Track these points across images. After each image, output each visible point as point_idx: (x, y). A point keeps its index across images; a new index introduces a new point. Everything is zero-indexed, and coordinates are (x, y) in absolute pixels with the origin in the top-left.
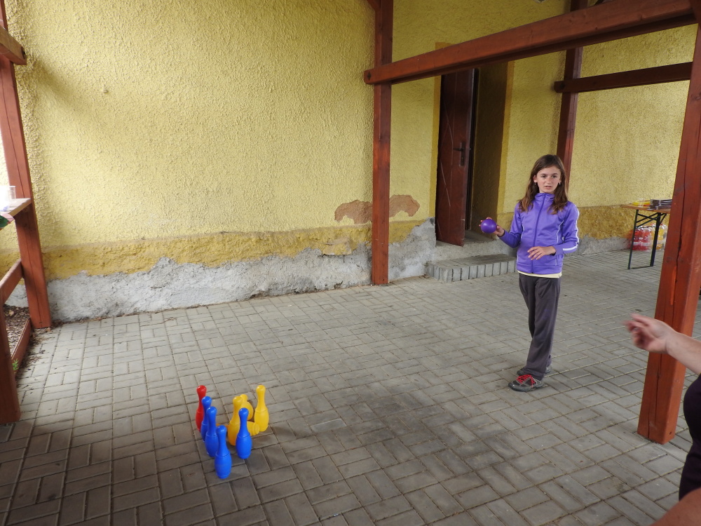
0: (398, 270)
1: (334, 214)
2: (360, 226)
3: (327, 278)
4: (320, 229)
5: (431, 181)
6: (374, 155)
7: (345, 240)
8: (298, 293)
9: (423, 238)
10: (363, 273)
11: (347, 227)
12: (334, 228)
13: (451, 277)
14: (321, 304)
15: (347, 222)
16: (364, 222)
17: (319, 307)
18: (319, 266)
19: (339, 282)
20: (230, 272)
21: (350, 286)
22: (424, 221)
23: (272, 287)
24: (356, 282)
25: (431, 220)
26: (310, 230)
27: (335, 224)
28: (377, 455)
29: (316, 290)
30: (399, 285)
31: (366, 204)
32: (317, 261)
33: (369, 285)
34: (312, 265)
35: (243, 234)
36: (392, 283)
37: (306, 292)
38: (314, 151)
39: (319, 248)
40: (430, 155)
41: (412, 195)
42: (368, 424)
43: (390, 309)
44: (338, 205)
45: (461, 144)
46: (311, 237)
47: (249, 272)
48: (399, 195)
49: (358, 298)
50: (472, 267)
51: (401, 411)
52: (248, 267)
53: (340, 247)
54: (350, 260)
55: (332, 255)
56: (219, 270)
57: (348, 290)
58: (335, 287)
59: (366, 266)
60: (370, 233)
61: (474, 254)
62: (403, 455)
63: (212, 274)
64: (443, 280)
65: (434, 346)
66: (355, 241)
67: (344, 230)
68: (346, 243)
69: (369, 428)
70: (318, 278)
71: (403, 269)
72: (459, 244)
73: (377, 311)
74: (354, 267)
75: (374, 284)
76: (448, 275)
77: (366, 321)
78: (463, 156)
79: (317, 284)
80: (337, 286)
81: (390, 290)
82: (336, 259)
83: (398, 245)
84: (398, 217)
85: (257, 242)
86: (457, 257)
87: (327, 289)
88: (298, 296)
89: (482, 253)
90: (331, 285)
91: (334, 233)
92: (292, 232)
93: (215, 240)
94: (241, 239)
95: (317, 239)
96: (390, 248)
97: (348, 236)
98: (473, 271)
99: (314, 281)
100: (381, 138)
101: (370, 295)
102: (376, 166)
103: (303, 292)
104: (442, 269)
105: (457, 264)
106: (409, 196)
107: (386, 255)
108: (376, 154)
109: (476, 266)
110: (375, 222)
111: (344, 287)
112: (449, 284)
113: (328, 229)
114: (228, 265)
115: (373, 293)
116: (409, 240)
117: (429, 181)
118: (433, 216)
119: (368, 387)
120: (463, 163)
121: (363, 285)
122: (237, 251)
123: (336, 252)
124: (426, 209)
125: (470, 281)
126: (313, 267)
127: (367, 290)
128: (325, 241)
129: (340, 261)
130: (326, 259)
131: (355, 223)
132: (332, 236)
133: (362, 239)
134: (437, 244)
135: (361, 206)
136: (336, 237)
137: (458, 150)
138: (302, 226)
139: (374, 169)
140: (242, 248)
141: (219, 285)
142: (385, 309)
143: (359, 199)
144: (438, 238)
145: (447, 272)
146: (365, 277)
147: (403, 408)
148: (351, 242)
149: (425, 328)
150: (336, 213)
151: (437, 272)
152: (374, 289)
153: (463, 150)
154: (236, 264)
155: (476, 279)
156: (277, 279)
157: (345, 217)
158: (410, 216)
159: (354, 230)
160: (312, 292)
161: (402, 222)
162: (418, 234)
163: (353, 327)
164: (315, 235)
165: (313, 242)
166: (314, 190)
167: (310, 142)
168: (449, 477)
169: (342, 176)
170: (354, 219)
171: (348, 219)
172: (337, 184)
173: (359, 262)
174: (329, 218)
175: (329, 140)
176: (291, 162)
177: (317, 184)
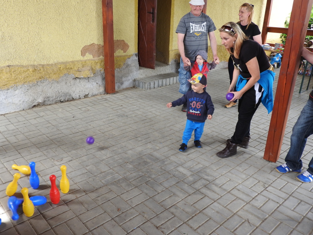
0: (120, 85)
1: (80, 52)
2: (96, 59)
3: (80, 91)
4: (73, 62)
5: (135, 32)
6: (103, 15)
7: (89, 68)
8: (62, 102)
9: (132, 65)
10: (100, 87)
11: (89, 60)
12: (81, 61)
13: (149, 87)
14: (79, 107)
15: (89, 57)
16: (99, 57)
17: (79, 110)
18: (74, 84)
19: (87, 93)
20: (17, 92)
21: (94, 96)
22: (132, 55)
23: (46, 99)
24: (97, 93)
25: (136, 55)
26: (69, 62)
27: (81, 58)
28: (145, 191)
29: (73, 99)
30: (122, 93)
31: (99, 45)
32: (72, 82)
33: (105, 94)
34: (69, 84)
35: (23, 66)
36: (117, 92)
37: (68, 101)
38: (65, 11)
39: (73, 74)
40: (134, 16)
41: (125, 40)
42: (134, 174)
43: (121, 107)
44: (83, 46)
45: (152, 9)
46: (67, 67)
47: (30, 91)
48: (117, 40)
49: (100, 103)
50: (159, 81)
51: (149, 165)
52: (28, 88)
53: (86, 73)
54: (92, 80)
55: (81, 78)
56: (9, 91)
57: (93, 98)
58: (84, 96)
59: (101, 83)
60: (103, 64)
61: (159, 73)
62: (159, 189)
63: (4, 94)
64: (145, 88)
65: (153, 126)
66: (94, 68)
67: (87, 62)
68: (89, 70)
69: (135, 176)
70: (74, 92)
71: (122, 84)
72: (153, 68)
73: (114, 109)
74: (95, 84)
75: (107, 93)
76: (148, 86)
77: (111, 115)
78: (153, 17)
79: (74, 96)
80: (86, 96)
81: (118, 97)
82: (84, 80)
83: (119, 70)
84: (118, 53)
85: (33, 71)
86: (150, 75)
87: (80, 98)
88: (63, 104)
89: (162, 73)
90: (82, 96)
91: (82, 64)
92: (55, 64)
93: (4, 71)
94: (22, 70)
95: (71, 68)
96: (116, 72)
97: (90, 65)
98: (160, 83)
99: (71, 94)
100: (107, 4)
101: (107, 100)
102: (105, 22)
103: (66, 101)
104: (145, 83)
105: (151, 79)
106: (123, 41)
107: (113, 76)
108: (105, 14)
109: (162, 80)
110: (106, 56)
111: (90, 96)
112: (148, 91)
113: (78, 61)
114: (15, 88)
115: (108, 99)
116: (124, 67)
117: (134, 31)
118: (137, 52)
119: (126, 153)
120: (153, 20)
121: (101, 95)
122: (21, 78)
123: (84, 75)
124: (133, 49)
125: (159, 88)
126: (71, 85)
127: (104, 97)
128: (76, 69)
129: (86, 81)
130: (78, 80)
131: (93, 57)
132: (80, 66)
133: (99, 67)
134: (140, 69)
135: (96, 47)
136: (83, 66)
137: (150, 13)
138: (61, 60)
139: (103, 24)
140: (23, 75)
141: (10, 101)
142: (119, 108)
143: (95, 43)
144: (140, 65)
145: (147, 84)
146: (102, 90)
147: (149, 163)
148: (92, 69)
149: (145, 116)
150: (81, 51)
151: (141, 84)
152: (108, 96)
153: (153, 13)
154: (20, 86)
155: (162, 87)
156: (48, 94)
157: (87, 54)
158: (124, 52)
159: (93, 62)
160: (71, 101)
161: (120, 56)
162: (129, 63)
163: (105, 120)
164: (70, 66)
165: (69, 70)
166: (67, 37)
167: (62, 5)
168: (187, 196)
169: (84, 28)
170: (92, 55)
171: (89, 55)
172: (81, 33)
173: (97, 81)
174: (78, 55)
175: (74, 4)
176: (51, 18)
177: (68, 33)
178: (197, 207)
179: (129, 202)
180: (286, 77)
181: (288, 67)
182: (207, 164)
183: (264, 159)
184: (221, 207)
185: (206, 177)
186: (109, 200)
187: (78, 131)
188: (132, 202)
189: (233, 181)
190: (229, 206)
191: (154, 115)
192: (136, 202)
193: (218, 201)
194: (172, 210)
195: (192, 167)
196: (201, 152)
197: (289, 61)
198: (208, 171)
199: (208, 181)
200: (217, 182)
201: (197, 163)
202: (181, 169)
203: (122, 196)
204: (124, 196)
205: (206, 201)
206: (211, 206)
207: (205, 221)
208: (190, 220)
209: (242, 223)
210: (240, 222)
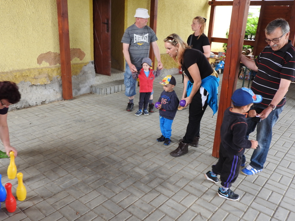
0: (76, 91)
1: (36, 60)
2: (53, 66)
3: (36, 98)
4: (29, 70)
5: (91, 41)
6: (59, 25)
7: (45, 75)
8: (18, 109)
9: (89, 72)
10: (58, 94)
11: (45, 68)
12: (37, 69)
13: (106, 92)
14: (36, 114)
15: (45, 64)
16: (55, 64)
17: (36, 116)
18: (31, 92)
19: (44, 100)
21: (51, 102)
22: (89, 63)
24: (54, 99)
25: (92, 62)
26: (25, 70)
27: (38, 66)
28: (104, 193)
29: (30, 106)
30: (80, 99)
31: (55, 53)
32: (29, 89)
33: (62, 100)
34: (26, 92)
36: (75, 98)
37: (24, 108)
38: (20, 21)
39: (29, 81)
40: (89, 26)
41: (81, 49)
42: (93, 177)
43: (78, 113)
44: (39, 54)
45: (106, 20)
46: (23, 75)
48: (74, 49)
49: (58, 109)
50: (115, 86)
51: (107, 167)
53: (43, 80)
54: (49, 87)
55: (38, 85)
57: (50, 104)
58: (42, 103)
59: (59, 90)
60: (59, 71)
61: (115, 80)
62: (117, 190)
64: (102, 94)
65: (110, 130)
66: (51, 76)
67: (44, 69)
68: (46, 77)
69: (93, 179)
70: (31, 99)
71: (79, 90)
72: (108, 74)
73: (72, 114)
74: (52, 91)
75: (65, 100)
76: (104, 91)
77: (68, 121)
78: (108, 27)
79: (31, 103)
80: (43, 103)
81: (75, 102)
82: (41, 87)
83: (76, 77)
84: (75, 61)
86: (107, 82)
87: (37, 105)
88: (19, 111)
89: (118, 79)
90: (39, 102)
91: (38, 71)
92: (11, 72)
95: (27, 76)
96: (72, 79)
97: (47, 73)
98: (116, 89)
99: (28, 101)
100: (63, 14)
101: (64, 106)
102: (61, 32)
103: (22, 108)
104: (101, 89)
105: (108, 85)
106: (79, 49)
107: (70, 83)
108: (60, 24)
109: (117, 86)
110: (62, 64)
111: (47, 103)
112: (105, 96)
113: (34, 69)
115: (66, 105)
116: (81, 74)
117: (89, 40)
118: (93, 60)
119: (84, 157)
120: (108, 30)
121: (58, 101)
123: (41, 83)
124: (89, 56)
125: (115, 93)
127: (62, 103)
128: (33, 76)
129: (43, 88)
130: (35, 87)
131: (50, 65)
132: (37, 73)
133: (56, 75)
134: (96, 75)
135: (53, 55)
136: (39, 74)
137: (105, 23)
138: (16, 68)
139: (59, 33)
142: (76, 113)
143: (51, 51)
144: (96, 73)
145: (103, 90)
146: (59, 96)
147: (107, 165)
148: (49, 76)
149: (102, 121)
150: (38, 59)
151: (98, 90)
152: (65, 102)
153: (107, 24)
155: (118, 93)
157: (44, 62)
158: (80, 60)
159: (50, 70)
160: (27, 107)
161: (77, 64)
162: (86, 70)
163: (62, 125)
164: (26, 73)
165: (25, 78)
166: (23, 45)
167: (17, 15)
168: (143, 195)
169: (40, 37)
170: (49, 63)
171: (46, 63)
172: (37, 42)
173: (55, 88)
174: (34, 62)
175: (30, 14)
176: (5, 27)
177: (24, 42)
178: (153, 205)
179: (88, 204)
180: (228, 82)
181: (229, 73)
182: (162, 163)
183: (213, 156)
184: (175, 203)
185: (161, 176)
186: (68, 205)
187: (35, 137)
188: (90, 205)
189: (185, 178)
190: (182, 201)
191: (112, 119)
192: (94, 205)
193: (172, 198)
194: (130, 209)
195: (148, 168)
196: (156, 153)
197: (230, 68)
198: (163, 170)
199: (163, 179)
200: (172, 179)
201: (153, 163)
202: (137, 170)
203: (80, 199)
204: (82, 200)
205: (162, 199)
206: (166, 203)
207: (161, 218)
208: (147, 218)
209: (194, 216)
210: (193, 216)
